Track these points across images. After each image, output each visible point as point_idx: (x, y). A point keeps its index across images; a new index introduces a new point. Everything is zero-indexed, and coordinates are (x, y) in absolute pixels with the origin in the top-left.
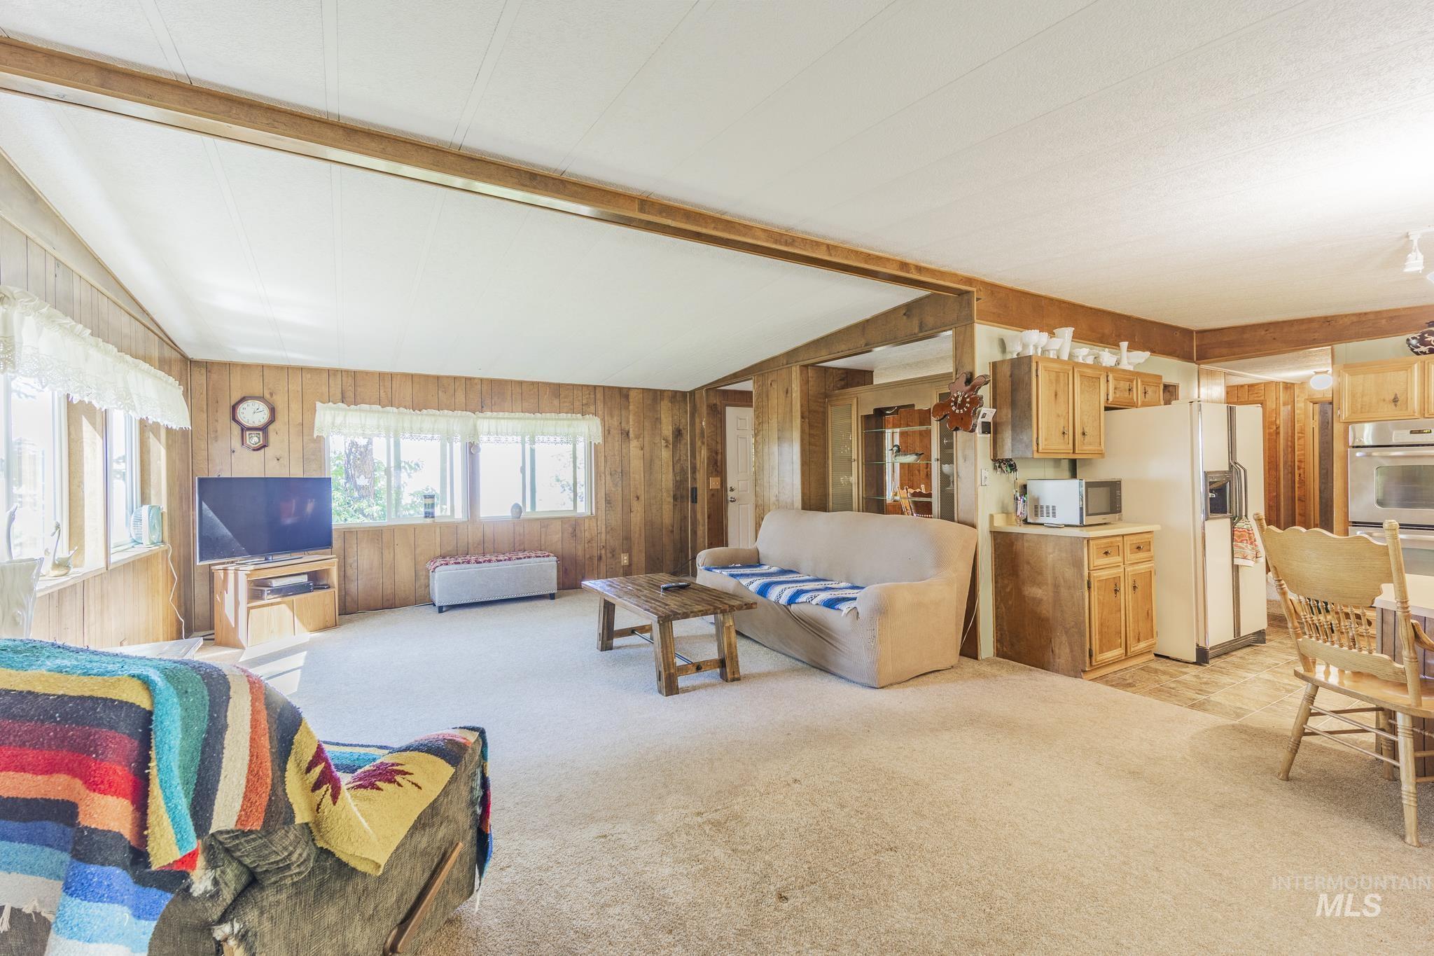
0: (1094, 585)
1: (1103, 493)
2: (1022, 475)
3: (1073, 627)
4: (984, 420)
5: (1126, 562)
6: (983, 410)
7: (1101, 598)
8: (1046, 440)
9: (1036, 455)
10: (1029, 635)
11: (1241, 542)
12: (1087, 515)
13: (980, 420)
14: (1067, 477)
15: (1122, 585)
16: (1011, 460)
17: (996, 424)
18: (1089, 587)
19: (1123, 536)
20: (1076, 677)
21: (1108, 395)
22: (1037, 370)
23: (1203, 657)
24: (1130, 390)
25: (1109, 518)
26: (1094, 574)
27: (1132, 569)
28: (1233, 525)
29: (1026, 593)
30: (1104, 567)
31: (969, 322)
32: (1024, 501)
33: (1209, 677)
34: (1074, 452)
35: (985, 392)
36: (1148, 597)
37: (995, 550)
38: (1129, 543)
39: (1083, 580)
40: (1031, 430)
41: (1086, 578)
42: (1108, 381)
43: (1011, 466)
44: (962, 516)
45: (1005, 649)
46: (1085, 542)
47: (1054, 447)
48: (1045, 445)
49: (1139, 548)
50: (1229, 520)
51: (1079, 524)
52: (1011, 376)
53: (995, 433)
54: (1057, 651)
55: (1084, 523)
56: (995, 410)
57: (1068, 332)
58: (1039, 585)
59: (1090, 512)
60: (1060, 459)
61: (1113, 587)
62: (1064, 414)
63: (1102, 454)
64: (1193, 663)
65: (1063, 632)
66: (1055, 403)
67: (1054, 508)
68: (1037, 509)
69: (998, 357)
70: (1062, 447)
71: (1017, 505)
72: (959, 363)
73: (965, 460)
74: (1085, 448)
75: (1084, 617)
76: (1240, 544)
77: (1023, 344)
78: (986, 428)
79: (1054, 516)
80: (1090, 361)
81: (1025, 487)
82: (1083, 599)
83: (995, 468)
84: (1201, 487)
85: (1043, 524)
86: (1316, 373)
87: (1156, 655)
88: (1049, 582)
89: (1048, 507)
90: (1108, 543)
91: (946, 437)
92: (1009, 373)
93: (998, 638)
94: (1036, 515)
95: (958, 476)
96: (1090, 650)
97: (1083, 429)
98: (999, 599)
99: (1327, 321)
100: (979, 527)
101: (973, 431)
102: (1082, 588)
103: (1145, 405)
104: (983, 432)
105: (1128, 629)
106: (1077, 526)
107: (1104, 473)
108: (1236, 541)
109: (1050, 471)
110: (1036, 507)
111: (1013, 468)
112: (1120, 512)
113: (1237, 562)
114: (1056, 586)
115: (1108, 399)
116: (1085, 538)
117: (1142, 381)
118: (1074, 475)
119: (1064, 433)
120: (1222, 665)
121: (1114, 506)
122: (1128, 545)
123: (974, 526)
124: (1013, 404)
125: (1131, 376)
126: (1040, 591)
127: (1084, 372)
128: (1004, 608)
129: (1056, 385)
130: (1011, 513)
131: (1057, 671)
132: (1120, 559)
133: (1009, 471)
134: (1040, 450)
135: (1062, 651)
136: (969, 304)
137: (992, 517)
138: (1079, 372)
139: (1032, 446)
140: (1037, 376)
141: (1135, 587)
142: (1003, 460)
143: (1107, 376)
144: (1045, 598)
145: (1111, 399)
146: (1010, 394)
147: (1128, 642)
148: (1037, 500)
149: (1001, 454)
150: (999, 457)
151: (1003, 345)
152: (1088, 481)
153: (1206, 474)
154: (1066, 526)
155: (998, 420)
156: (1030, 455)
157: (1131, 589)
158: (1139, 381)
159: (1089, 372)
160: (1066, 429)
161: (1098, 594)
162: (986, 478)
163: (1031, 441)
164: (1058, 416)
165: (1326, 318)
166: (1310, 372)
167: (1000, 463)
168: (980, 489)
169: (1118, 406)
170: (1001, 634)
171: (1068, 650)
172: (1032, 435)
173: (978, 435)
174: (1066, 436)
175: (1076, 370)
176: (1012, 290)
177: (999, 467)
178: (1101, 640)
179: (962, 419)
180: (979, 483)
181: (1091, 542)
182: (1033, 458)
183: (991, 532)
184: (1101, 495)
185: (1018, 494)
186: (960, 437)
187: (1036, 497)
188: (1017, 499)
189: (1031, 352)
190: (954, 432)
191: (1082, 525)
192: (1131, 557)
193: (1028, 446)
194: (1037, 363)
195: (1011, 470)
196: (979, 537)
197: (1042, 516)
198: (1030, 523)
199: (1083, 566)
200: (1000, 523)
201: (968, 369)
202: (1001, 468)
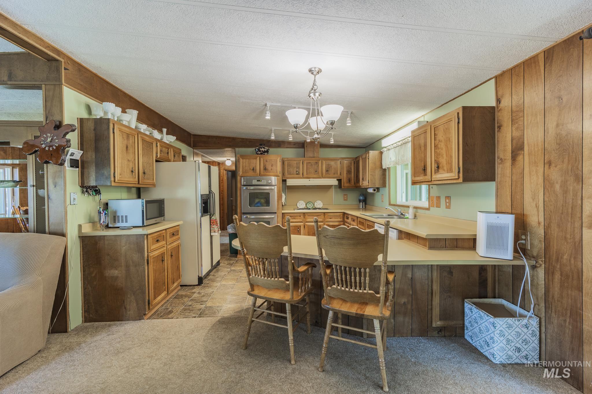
0: (151, 261)
1: (155, 206)
2: (105, 196)
3: (138, 290)
4: (72, 157)
5: (168, 244)
6: (71, 150)
7: (155, 267)
8: (120, 175)
9: (113, 184)
10: (109, 301)
11: (213, 225)
12: (147, 219)
13: (68, 157)
14: (136, 198)
15: (166, 256)
16: (96, 187)
17: (83, 162)
18: (148, 263)
19: (166, 229)
20: (140, 320)
21: (157, 154)
22: (113, 129)
23: (201, 280)
24: (168, 153)
25: (158, 220)
26: (151, 255)
27: (170, 246)
28: (210, 218)
29: (107, 275)
30: (156, 249)
31: (58, 83)
32: (106, 214)
33: (204, 291)
34: (139, 183)
35: (73, 137)
36: (178, 259)
37: (83, 249)
38: (169, 233)
39: (144, 260)
40: (110, 168)
41: (146, 258)
42: (157, 146)
43: (96, 191)
44: (53, 228)
45: (91, 315)
46: (145, 237)
47: (126, 179)
48: (120, 178)
49: (173, 234)
50: (209, 216)
51: (141, 225)
52: (95, 130)
53: (83, 168)
54: (128, 307)
55: (145, 225)
56: (82, 152)
57: (135, 113)
58: (116, 268)
59: (148, 218)
60: (131, 187)
61: (161, 258)
62: (133, 160)
63: (154, 185)
64: (197, 285)
65: (132, 294)
66: (127, 152)
67: (126, 217)
68: (115, 218)
69: (85, 115)
70: (131, 179)
71: (100, 217)
72: (49, 112)
73: (55, 186)
74: (145, 181)
75: (145, 281)
76: (213, 226)
77: (104, 111)
78: (74, 164)
79: (126, 222)
80: (148, 133)
81: (107, 204)
82: (144, 271)
83: (83, 192)
84: (199, 201)
85: (119, 227)
86: (227, 159)
87: (181, 286)
88: (123, 264)
89: (122, 216)
90: (158, 235)
91: (39, 168)
92: (93, 128)
93: (86, 309)
94: (115, 222)
95: (48, 197)
96: (149, 301)
97: (144, 170)
98: (86, 283)
99: (234, 139)
100: (69, 236)
101: (62, 164)
102: (144, 265)
103: (174, 161)
104: (71, 166)
105: (169, 279)
106: (140, 227)
107: (156, 195)
108: (212, 225)
109: (124, 195)
110: (115, 217)
111: (97, 192)
112: (164, 216)
113: (212, 234)
114: (127, 267)
115: (157, 156)
116: (145, 234)
117: (173, 150)
118: (139, 197)
119: (132, 171)
120: (208, 282)
121: (161, 213)
122: (169, 234)
123: (63, 235)
124: (97, 150)
125: (168, 146)
126: (117, 272)
127: (144, 138)
128: (90, 288)
129: (127, 141)
130: (96, 222)
131: (128, 320)
132: (164, 242)
133: (94, 194)
134: (116, 180)
135: (132, 306)
136: (58, 70)
137: (80, 226)
138: (142, 137)
139: (110, 178)
140: (114, 133)
141: (172, 256)
142: (89, 187)
143: (157, 144)
144: (120, 275)
145: (159, 156)
146: (94, 142)
147: (169, 286)
148: (115, 212)
149: (87, 183)
150: (86, 185)
151: (89, 109)
152: (147, 200)
153: (202, 195)
154: (134, 227)
155: (85, 159)
156: (109, 184)
157: (170, 257)
158: (172, 149)
159: (147, 139)
160: (133, 169)
161: (153, 266)
162: (74, 199)
163: (110, 175)
164: (129, 160)
165: (233, 138)
166: (225, 159)
167: (87, 189)
168: (69, 208)
169: (162, 161)
170: (88, 306)
171: (135, 304)
172: (110, 171)
173: (67, 168)
174: (134, 173)
175: (139, 136)
176: (96, 75)
177: (86, 191)
178: (154, 292)
179: (52, 155)
180: (68, 202)
181: (149, 236)
182: (111, 186)
183: (79, 237)
184: (154, 207)
185: (101, 209)
186: (51, 169)
187: (114, 210)
188: (100, 213)
189: (110, 116)
190: (45, 165)
191: (143, 226)
192: (170, 240)
193: (108, 177)
194: (114, 124)
195: (96, 193)
196: (68, 243)
197: (119, 222)
198: (110, 227)
199: (144, 251)
200: (87, 230)
201: (57, 118)
202: (88, 193)
